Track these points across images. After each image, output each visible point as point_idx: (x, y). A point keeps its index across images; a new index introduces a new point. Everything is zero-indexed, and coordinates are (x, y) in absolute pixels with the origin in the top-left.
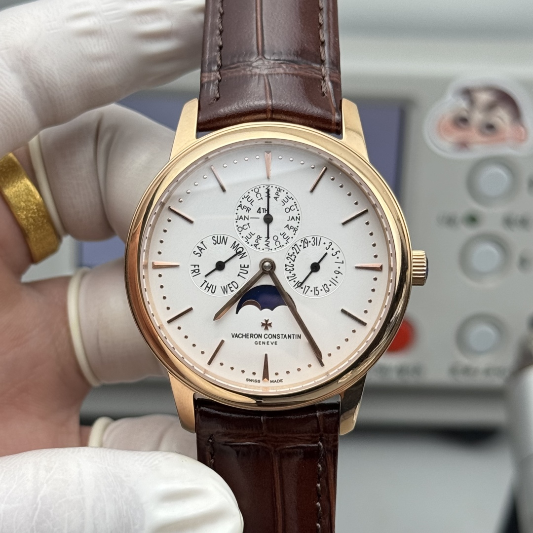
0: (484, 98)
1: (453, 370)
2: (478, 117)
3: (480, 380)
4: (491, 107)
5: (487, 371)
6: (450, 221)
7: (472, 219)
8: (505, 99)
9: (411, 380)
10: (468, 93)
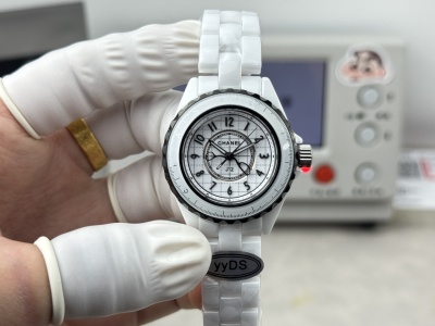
0: (365, 56)
1: (354, 191)
2: (362, 65)
3: (367, 196)
4: (369, 59)
5: (371, 191)
6: (350, 117)
7: (360, 116)
8: (374, 56)
9: (333, 197)
10: (357, 54)
